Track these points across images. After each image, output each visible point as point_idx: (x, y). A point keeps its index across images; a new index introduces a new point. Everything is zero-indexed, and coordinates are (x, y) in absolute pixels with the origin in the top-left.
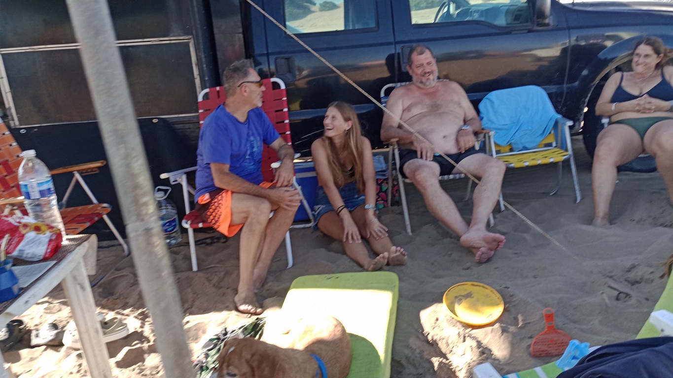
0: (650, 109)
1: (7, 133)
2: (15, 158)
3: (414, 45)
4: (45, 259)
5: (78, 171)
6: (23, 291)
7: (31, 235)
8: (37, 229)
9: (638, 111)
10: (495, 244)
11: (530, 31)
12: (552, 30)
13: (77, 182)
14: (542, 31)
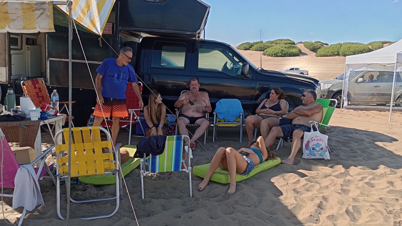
0: (268, 113)
1: (45, 87)
2: (46, 95)
3: (193, 77)
4: (53, 116)
5: (66, 104)
6: (48, 119)
7: (51, 110)
8: (53, 109)
9: (265, 113)
10: (193, 145)
11: (243, 79)
12: (250, 80)
13: (65, 107)
14: (246, 80)
